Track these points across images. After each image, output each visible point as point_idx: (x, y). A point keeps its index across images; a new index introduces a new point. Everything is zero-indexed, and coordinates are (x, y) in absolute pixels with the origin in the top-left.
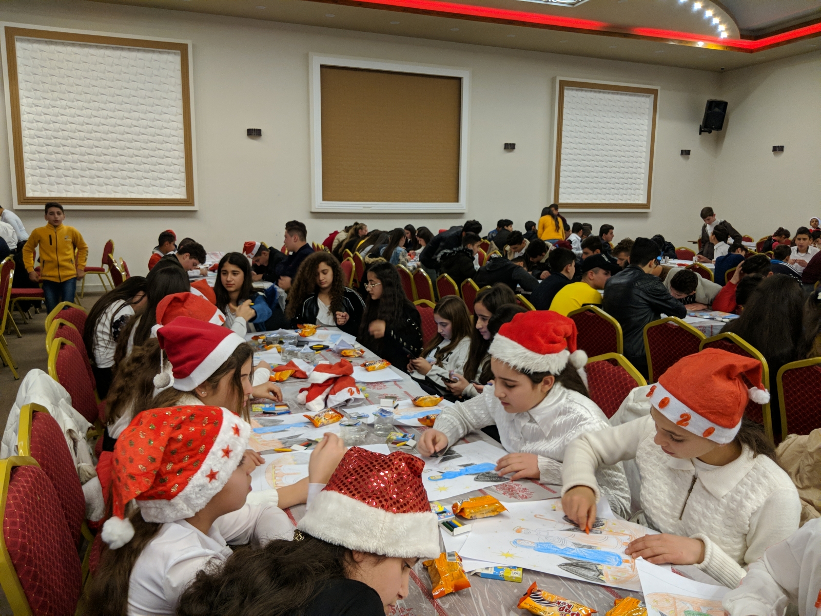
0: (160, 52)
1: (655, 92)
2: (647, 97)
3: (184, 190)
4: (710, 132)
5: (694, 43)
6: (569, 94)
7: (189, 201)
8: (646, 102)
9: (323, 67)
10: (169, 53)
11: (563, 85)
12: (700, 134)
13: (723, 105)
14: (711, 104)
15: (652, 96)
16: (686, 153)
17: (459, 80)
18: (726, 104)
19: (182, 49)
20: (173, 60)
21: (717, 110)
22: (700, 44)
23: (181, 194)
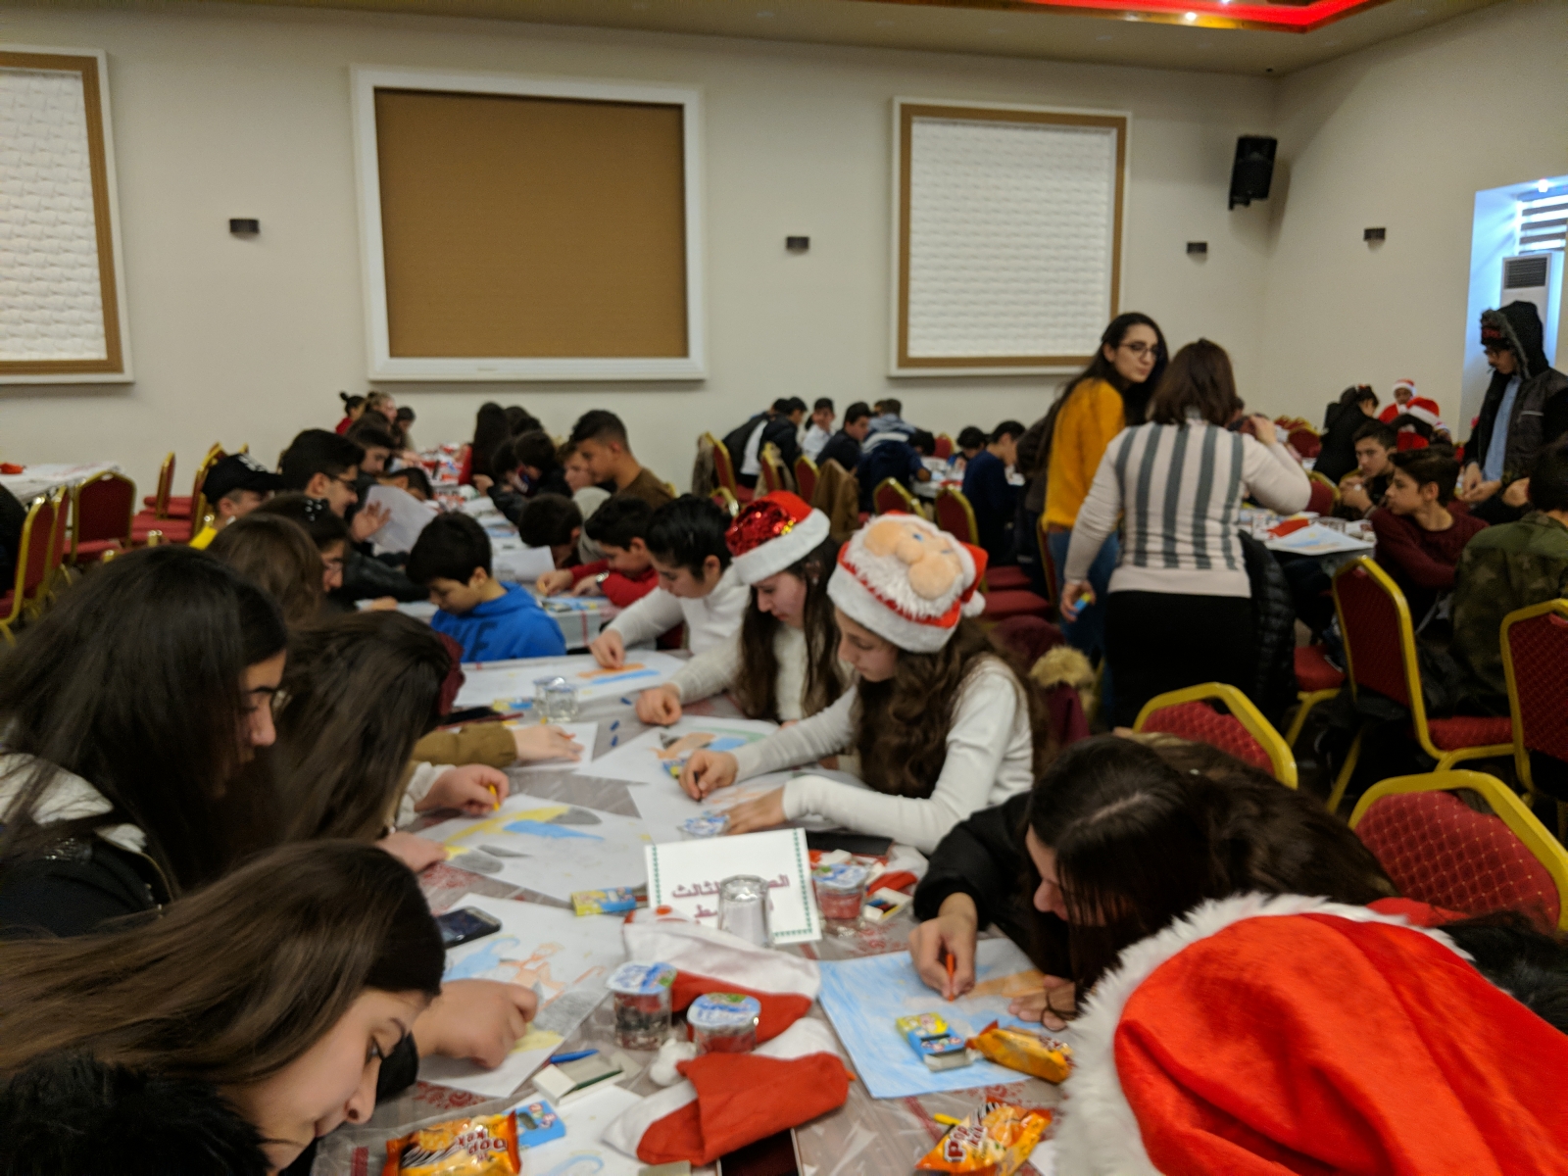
0: (45, 75)
1: (1119, 124)
2: (1104, 133)
3: (102, 343)
4: (1247, 203)
5: (1177, 16)
6: (920, 130)
7: (113, 363)
8: (1103, 143)
9: (379, 92)
10: (63, 76)
11: (909, 113)
12: (1231, 206)
13: (1268, 146)
14: (1246, 145)
15: (1114, 132)
16: (1197, 249)
17: (679, 109)
18: (1272, 144)
19: (86, 69)
20: (68, 90)
21: (1256, 156)
22: (1190, 18)
23: (97, 352)
